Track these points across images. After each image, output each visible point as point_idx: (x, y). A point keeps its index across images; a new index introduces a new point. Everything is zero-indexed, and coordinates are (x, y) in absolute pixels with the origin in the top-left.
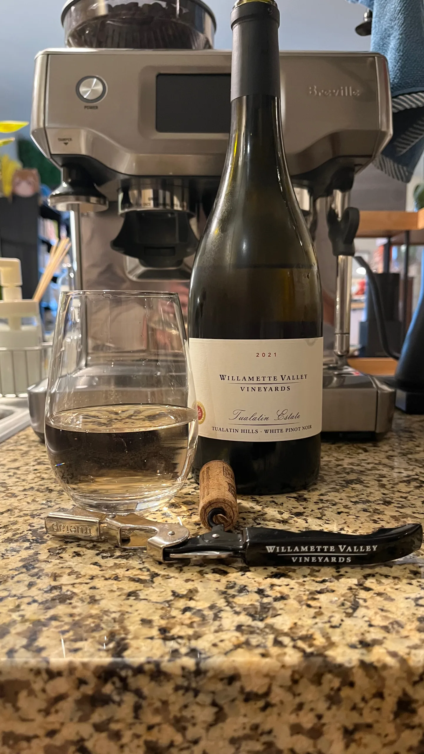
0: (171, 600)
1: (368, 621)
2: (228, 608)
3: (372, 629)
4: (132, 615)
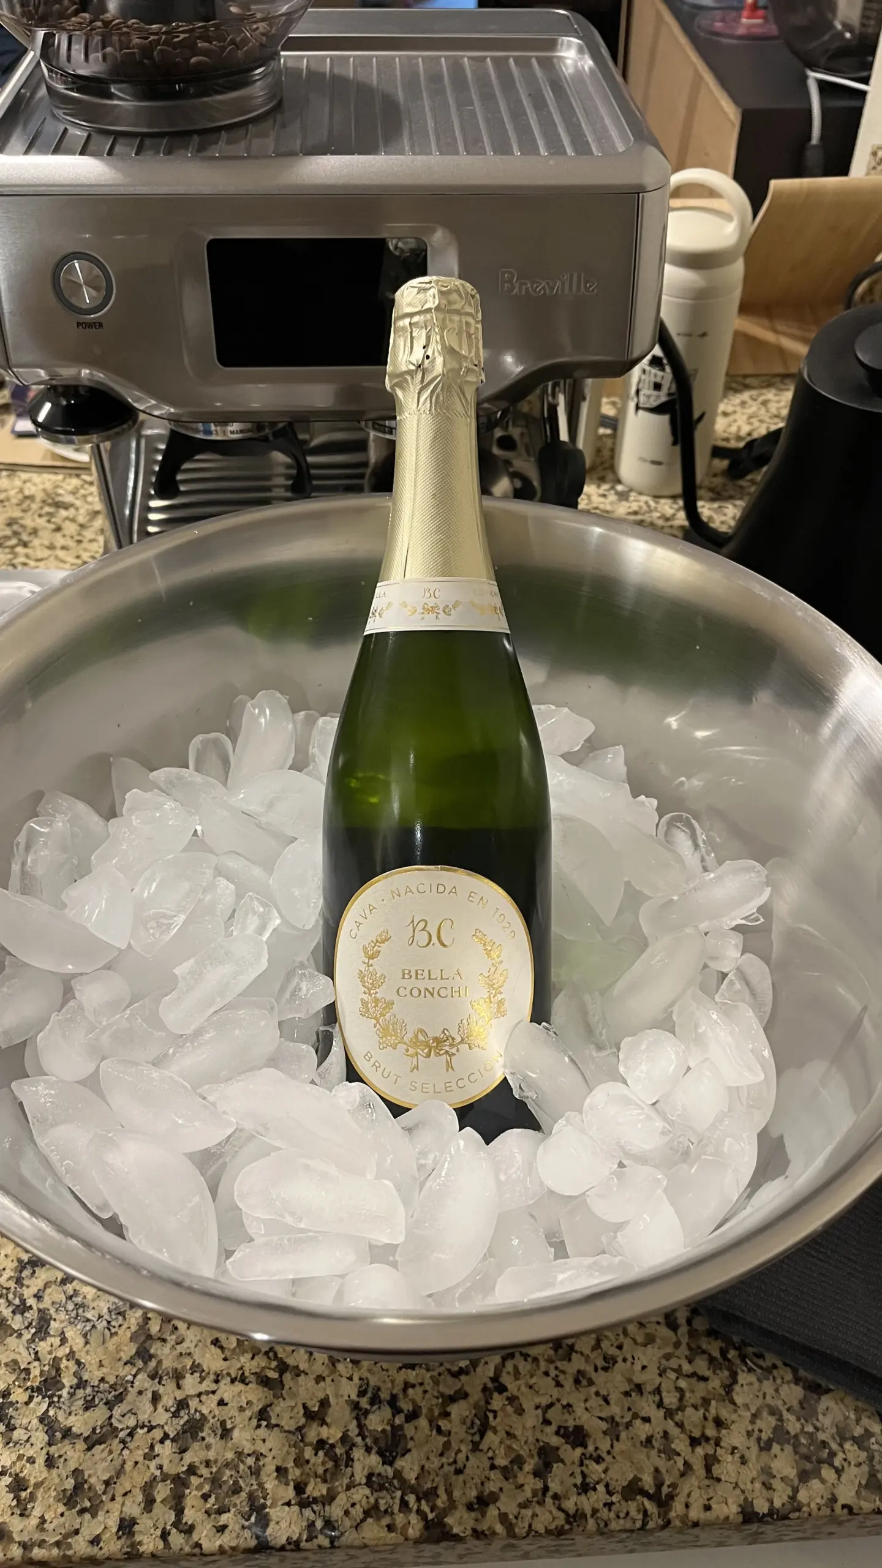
0: (303, 1427)
1: (491, 1458)
2: (359, 1440)
3: (493, 1475)
4: (266, 1460)
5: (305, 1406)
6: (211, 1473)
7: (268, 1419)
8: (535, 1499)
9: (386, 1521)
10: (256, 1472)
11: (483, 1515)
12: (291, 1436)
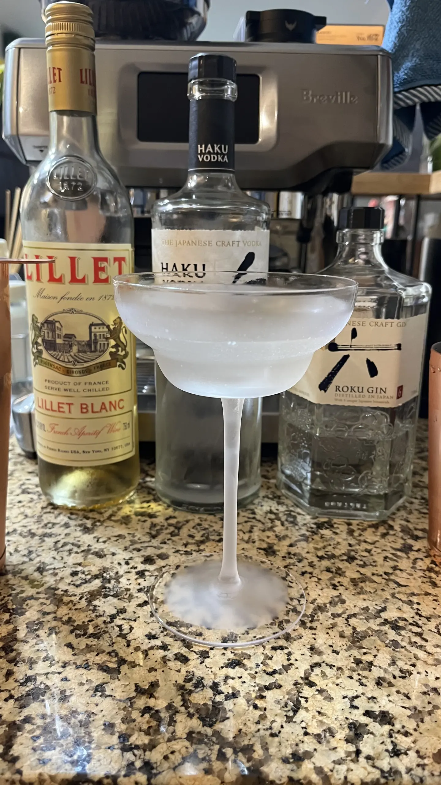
0: (134, 698)
2: (183, 709)
4: (96, 717)
5: (136, 685)
6: (45, 723)
7: (103, 691)
8: (349, 758)
9: (205, 765)
10: (84, 725)
11: (299, 767)
12: (122, 703)
